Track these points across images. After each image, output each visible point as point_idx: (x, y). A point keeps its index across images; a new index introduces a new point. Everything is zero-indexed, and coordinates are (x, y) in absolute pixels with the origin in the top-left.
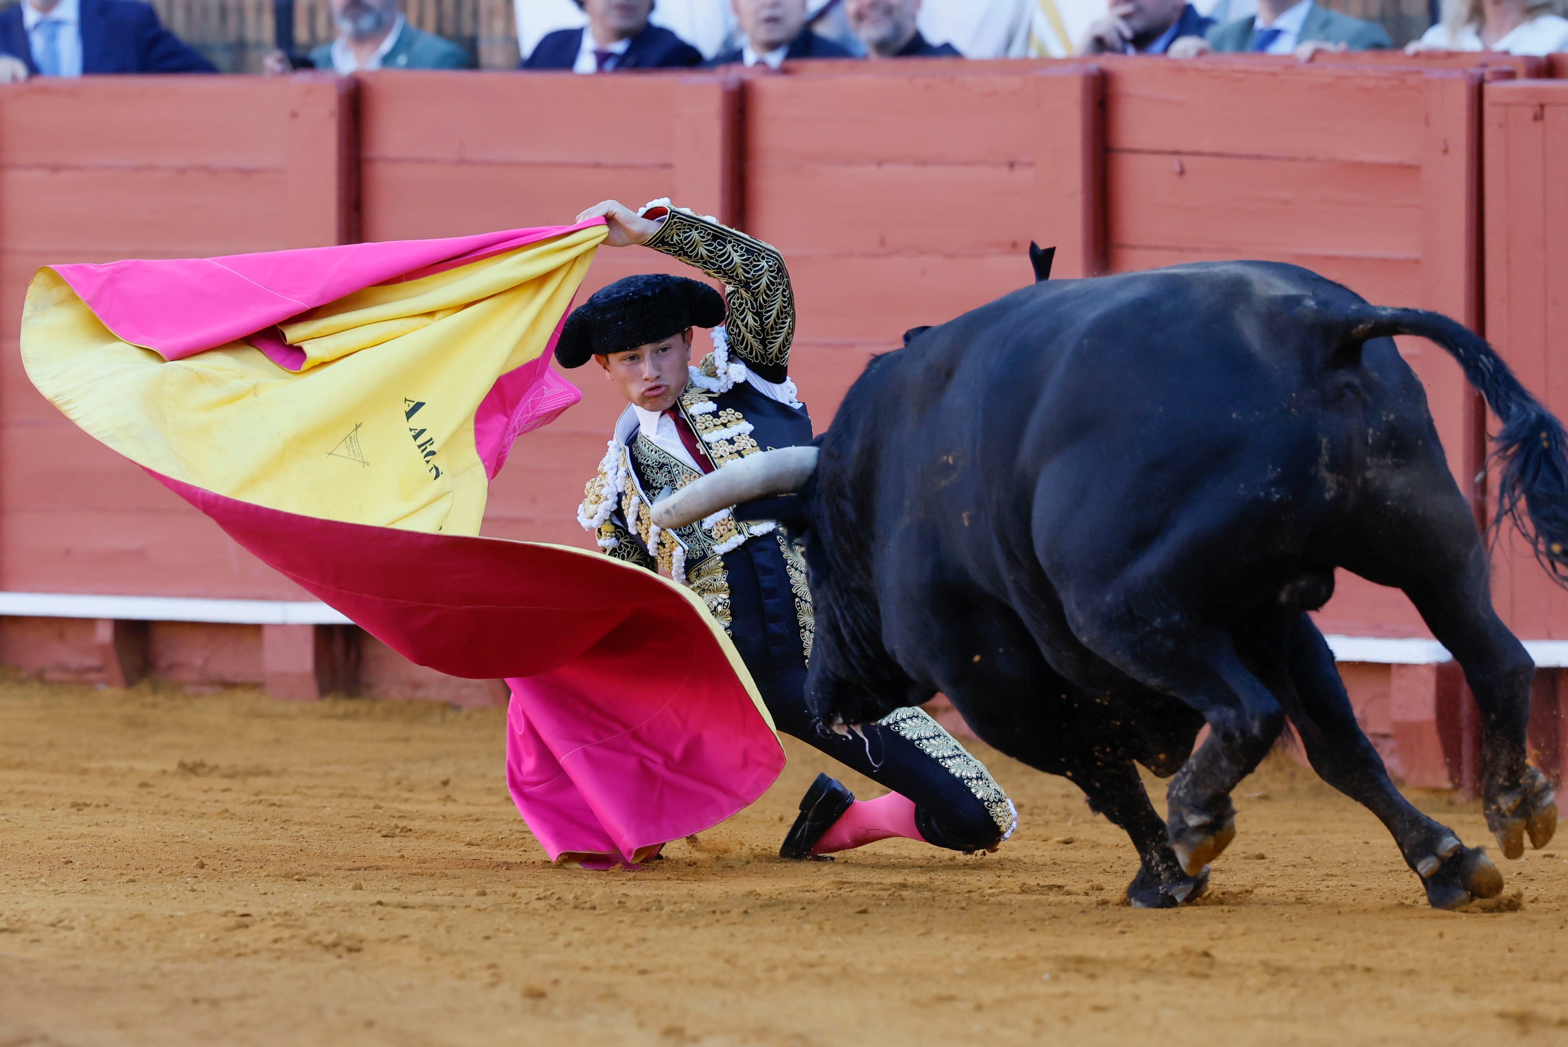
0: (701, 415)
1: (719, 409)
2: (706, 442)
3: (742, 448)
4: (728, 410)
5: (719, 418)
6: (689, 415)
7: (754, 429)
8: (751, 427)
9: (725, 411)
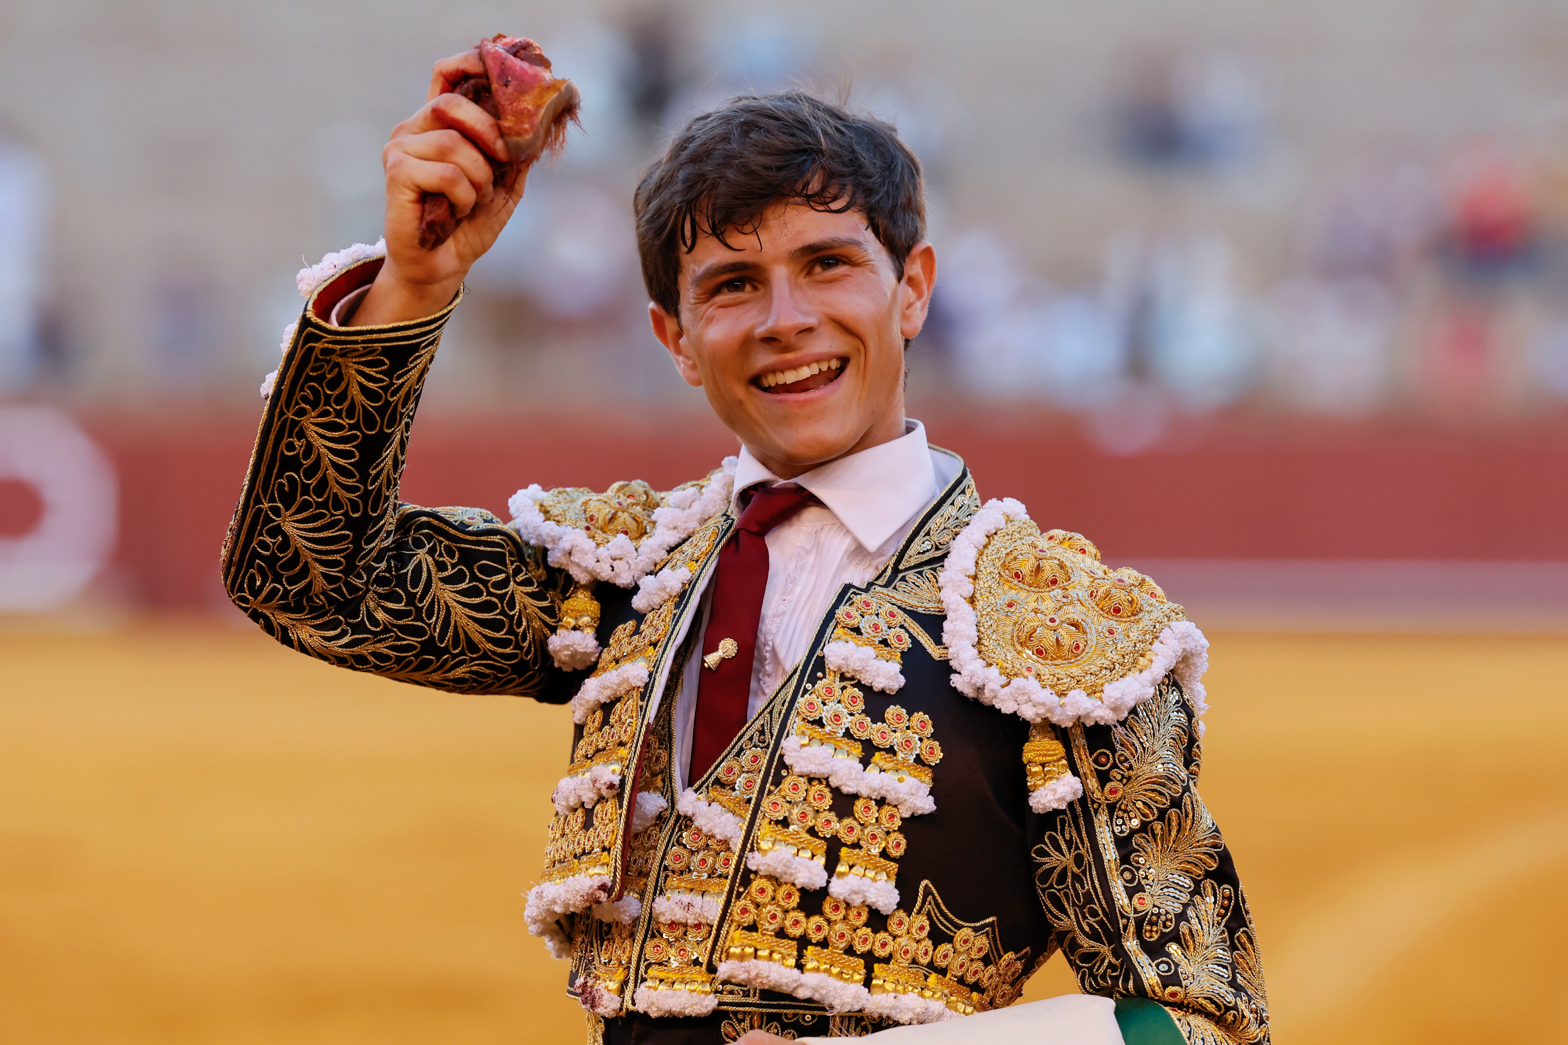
0: (843, 678)
1: (901, 697)
2: (782, 756)
3: (849, 839)
4: (920, 716)
5: (874, 721)
6: (818, 652)
7: (931, 815)
8: (927, 805)
9: (910, 714)
